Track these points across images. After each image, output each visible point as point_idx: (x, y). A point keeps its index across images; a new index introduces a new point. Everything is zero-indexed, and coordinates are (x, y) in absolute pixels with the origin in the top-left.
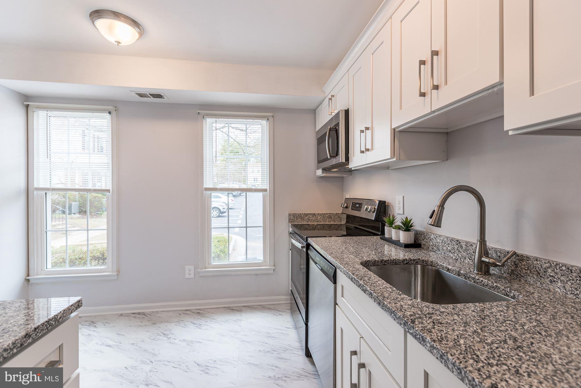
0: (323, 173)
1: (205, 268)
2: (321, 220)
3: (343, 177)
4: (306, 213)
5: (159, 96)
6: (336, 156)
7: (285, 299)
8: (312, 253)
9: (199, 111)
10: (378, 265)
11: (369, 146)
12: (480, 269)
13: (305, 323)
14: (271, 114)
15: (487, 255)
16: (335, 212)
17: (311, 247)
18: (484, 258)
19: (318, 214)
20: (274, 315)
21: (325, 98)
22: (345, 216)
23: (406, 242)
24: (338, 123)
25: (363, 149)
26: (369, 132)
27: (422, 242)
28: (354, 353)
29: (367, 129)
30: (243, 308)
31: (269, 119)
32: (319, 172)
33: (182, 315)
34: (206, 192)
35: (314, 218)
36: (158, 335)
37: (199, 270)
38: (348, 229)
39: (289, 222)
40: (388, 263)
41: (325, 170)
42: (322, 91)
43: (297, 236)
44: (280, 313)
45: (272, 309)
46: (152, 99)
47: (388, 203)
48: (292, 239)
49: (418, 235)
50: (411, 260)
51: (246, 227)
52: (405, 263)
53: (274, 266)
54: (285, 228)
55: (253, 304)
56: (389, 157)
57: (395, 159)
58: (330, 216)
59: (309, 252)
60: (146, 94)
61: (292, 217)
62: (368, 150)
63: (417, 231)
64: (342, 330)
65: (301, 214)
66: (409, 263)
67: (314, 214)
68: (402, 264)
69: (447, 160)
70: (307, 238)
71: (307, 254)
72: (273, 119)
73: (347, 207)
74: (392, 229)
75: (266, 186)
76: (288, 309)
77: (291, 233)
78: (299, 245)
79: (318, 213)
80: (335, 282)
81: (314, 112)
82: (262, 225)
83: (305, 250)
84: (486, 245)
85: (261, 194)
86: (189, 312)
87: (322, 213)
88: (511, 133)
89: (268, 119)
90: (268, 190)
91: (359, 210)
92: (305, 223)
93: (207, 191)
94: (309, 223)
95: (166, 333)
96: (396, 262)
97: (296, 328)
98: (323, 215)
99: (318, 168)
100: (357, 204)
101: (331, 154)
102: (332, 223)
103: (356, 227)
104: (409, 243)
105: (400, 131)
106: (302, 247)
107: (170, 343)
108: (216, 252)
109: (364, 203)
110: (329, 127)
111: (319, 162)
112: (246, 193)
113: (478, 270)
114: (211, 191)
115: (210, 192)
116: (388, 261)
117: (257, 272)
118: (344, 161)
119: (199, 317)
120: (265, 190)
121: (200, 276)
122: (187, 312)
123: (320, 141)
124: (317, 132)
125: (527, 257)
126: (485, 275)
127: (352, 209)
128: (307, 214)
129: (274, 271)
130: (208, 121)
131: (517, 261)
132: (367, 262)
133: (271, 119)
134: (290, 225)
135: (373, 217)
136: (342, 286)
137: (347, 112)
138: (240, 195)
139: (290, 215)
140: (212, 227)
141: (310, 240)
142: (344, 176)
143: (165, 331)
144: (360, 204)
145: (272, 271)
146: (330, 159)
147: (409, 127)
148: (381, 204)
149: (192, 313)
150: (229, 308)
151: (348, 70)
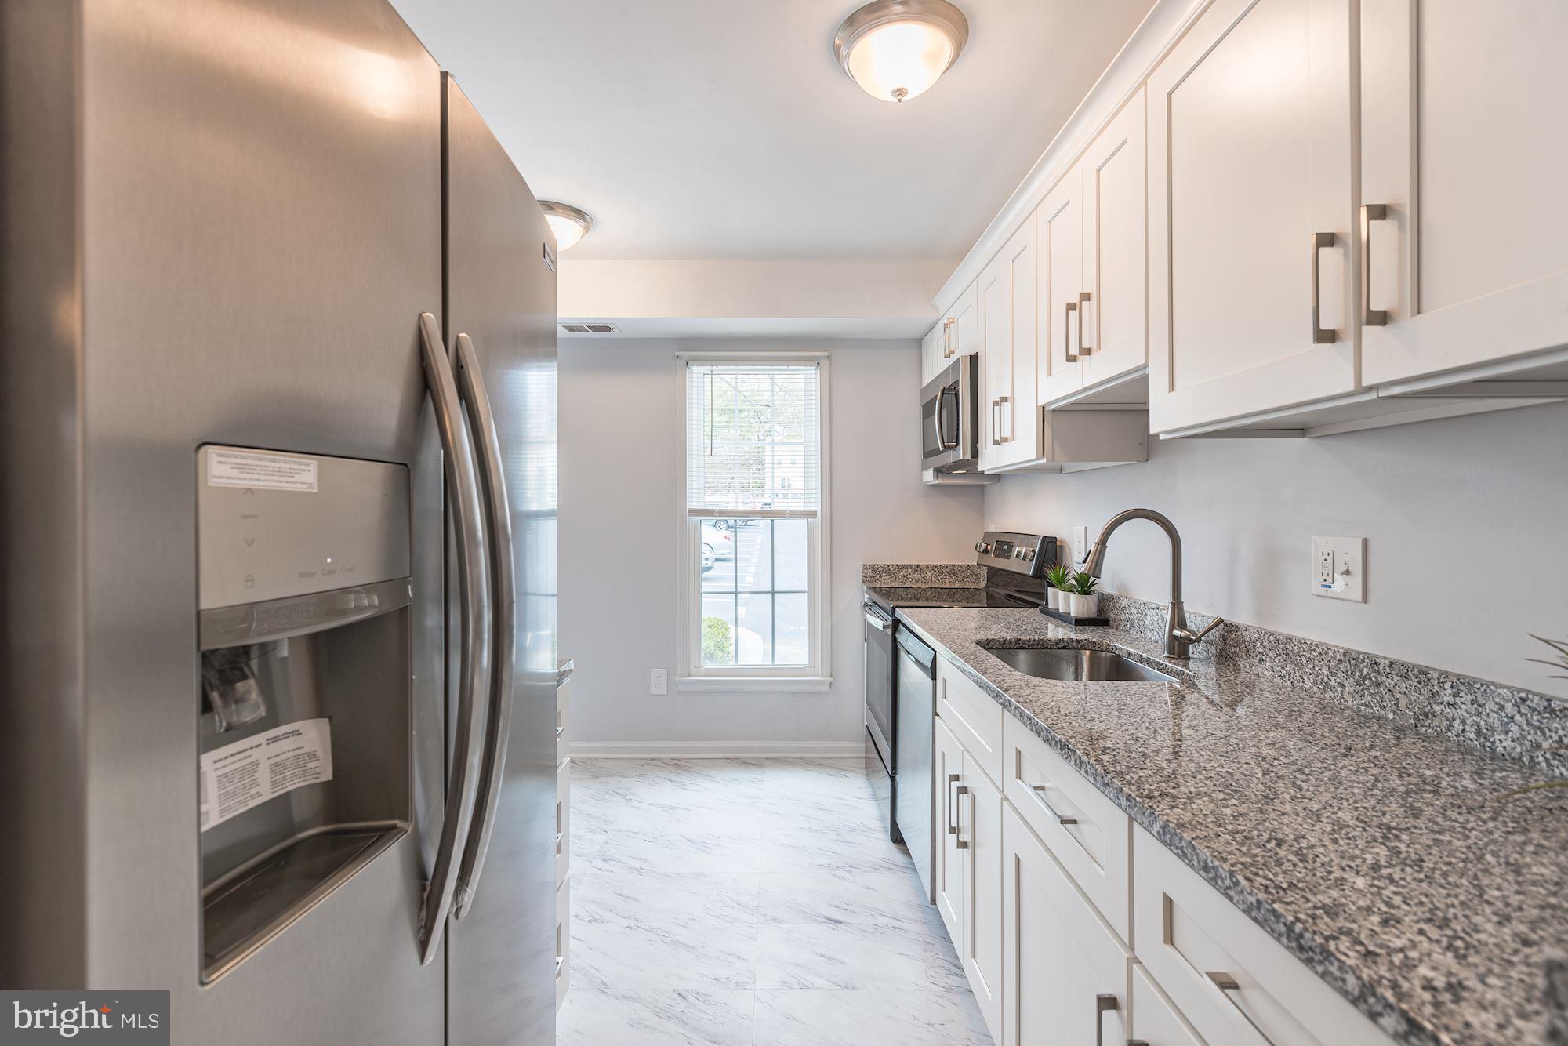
0: (936, 477)
1: (689, 676)
2: (933, 579)
3: (983, 485)
4: (899, 564)
5: (607, 329)
6: (956, 446)
7: (856, 747)
8: (904, 638)
9: (677, 353)
10: (1010, 648)
11: (1007, 433)
12: (1171, 650)
13: (890, 776)
14: (826, 354)
15: (1183, 624)
16: (965, 563)
17: (901, 627)
18: (1178, 630)
19: (927, 567)
20: (831, 775)
21: (939, 319)
22: (985, 571)
23: (1080, 616)
24: (958, 381)
25: (997, 438)
26: (1006, 406)
27: (1111, 614)
28: (956, 778)
29: (1005, 399)
30: (767, 762)
31: (821, 364)
32: (929, 476)
33: (646, 766)
34: (691, 517)
35: (917, 576)
36: (608, 794)
37: (677, 679)
38: (990, 597)
39: (863, 582)
40: (1029, 646)
41: (938, 471)
42: (932, 306)
43: (877, 609)
44: (843, 773)
45: (828, 766)
46: (591, 334)
47: (1061, 542)
48: (868, 615)
49: (1104, 602)
50: (1073, 641)
51: (773, 593)
52: (1060, 646)
53: (831, 676)
54: (855, 593)
55: (787, 755)
56: (1035, 457)
57: (1044, 461)
58: (953, 571)
59: (897, 635)
60: (583, 327)
61: (869, 573)
62: (1006, 440)
63: (1103, 594)
64: (943, 754)
65: (888, 566)
66: (1068, 646)
67: (918, 566)
68: (1055, 647)
69: (1147, 460)
70: (893, 608)
71: (895, 640)
72: (830, 364)
73: (986, 551)
74: (1060, 592)
75: (815, 506)
76: (860, 768)
77: (866, 605)
78: (878, 623)
79: (927, 564)
80: (934, 678)
81: (918, 343)
82: (806, 589)
83: (889, 631)
84: (1182, 609)
85: (802, 523)
86: (659, 763)
87: (935, 564)
88: (1162, 437)
89: (818, 363)
90: (819, 514)
91: (1008, 557)
92: (898, 584)
93: (693, 515)
94: (908, 585)
95: (621, 791)
96: (1043, 645)
97: (875, 799)
98: (939, 569)
99: (924, 468)
100: (1003, 545)
101: (945, 440)
102: (957, 586)
103: (1009, 596)
104: (1086, 616)
105: (1054, 411)
106: (884, 627)
107: (633, 806)
108: (708, 648)
109: (1017, 540)
110: (941, 388)
111: (928, 454)
112: (772, 520)
113: (1169, 653)
114: (702, 516)
115: (700, 518)
116: (1029, 640)
117: (795, 688)
118: (968, 457)
119: (679, 771)
120: (813, 514)
121: (680, 692)
122: (654, 762)
123: (927, 410)
124: (923, 391)
125: (1237, 626)
126: (1180, 657)
127: (996, 555)
128: (903, 567)
129: (830, 687)
130: (694, 371)
131: (1226, 634)
132: (991, 641)
133: (825, 363)
134: (865, 587)
135: (1029, 569)
136: (944, 680)
137: (974, 360)
138: (745, 525)
139: (865, 567)
140: (703, 590)
141: (901, 614)
142: (985, 483)
143: (619, 788)
144: (1011, 544)
145: (827, 688)
146: (943, 452)
147: (1072, 404)
148: (1046, 544)
149: (664, 765)
150: (736, 759)
151: (976, 275)
